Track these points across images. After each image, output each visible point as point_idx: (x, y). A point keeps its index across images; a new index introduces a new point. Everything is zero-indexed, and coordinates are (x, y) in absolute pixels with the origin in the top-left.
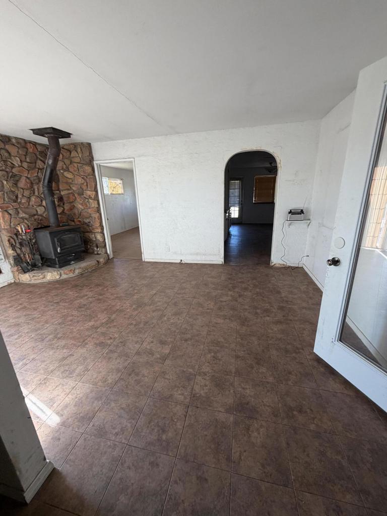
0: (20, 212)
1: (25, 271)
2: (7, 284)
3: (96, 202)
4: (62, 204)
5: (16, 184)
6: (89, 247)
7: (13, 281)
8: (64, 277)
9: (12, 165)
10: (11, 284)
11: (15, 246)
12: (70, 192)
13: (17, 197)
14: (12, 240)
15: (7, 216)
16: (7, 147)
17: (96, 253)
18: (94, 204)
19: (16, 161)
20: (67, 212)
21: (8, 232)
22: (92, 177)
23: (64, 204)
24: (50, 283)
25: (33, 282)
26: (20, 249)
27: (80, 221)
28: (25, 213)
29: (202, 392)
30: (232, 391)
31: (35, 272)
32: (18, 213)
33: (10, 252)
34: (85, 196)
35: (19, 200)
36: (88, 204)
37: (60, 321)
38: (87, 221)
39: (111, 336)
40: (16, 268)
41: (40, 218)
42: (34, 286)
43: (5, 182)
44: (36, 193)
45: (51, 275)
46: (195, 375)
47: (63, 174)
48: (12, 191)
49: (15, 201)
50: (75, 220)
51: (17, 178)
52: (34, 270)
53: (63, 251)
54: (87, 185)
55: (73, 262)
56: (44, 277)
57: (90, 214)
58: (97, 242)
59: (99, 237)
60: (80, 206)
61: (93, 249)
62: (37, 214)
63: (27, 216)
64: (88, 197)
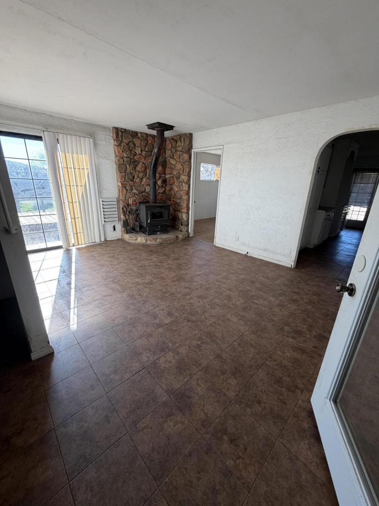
0: (134, 189)
1: (127, 232)
2: (116, 239)
3: (187, 186)
4: (165, 185)
5: (135, 168)
6: (176, 223)
7: (120, 238)
8: (149, 242)
9: (135, 153)
10: (119, 239)
11: (126, 213)
12: (172, 175)
13: (134, 177)
14: (125, 208)
15: (125, 191)
16: (134, 140)
17: (180, 229)
18: (185, 188)
19: (138, 151)
20: (167, 192)
21: (123, 202)
22: (187, 163)
23: (166, 186)
24: (139, 245)
25: (130, 241)
26: (129, 216)
27: (174, 201)
28: (137, 190)
29: (163, 365)
30: (185, 380)
31: (133, 234)
32: (132, 189)
33: (122, 217)
34: (180, 180)
35: (135, 180)
36: (181, 187)
37: (123, 271)
38: (178, 201)
39: (142, 293)
40: (123, 229)
41: (146, 194)
42: (129, 244)
43: (128, 166)
44: (147, 176)
45: (141, 239)
46: (170, 350)
47: (169, 161)
48: (131, 173)
49: (132, 180)
50: (171, 200)
51: (136, 164)
52: (133, 233)
53: (152, 222)
54: (183, 171)
55: (158, 233)
56: (136, 240)
57: (182, 196)
58: (183, 220)
59: (184, 216)
60: (176, 188)
61: (179, 226)
62: (145, 192)
63: (137, 192)
64: (182, 181)
